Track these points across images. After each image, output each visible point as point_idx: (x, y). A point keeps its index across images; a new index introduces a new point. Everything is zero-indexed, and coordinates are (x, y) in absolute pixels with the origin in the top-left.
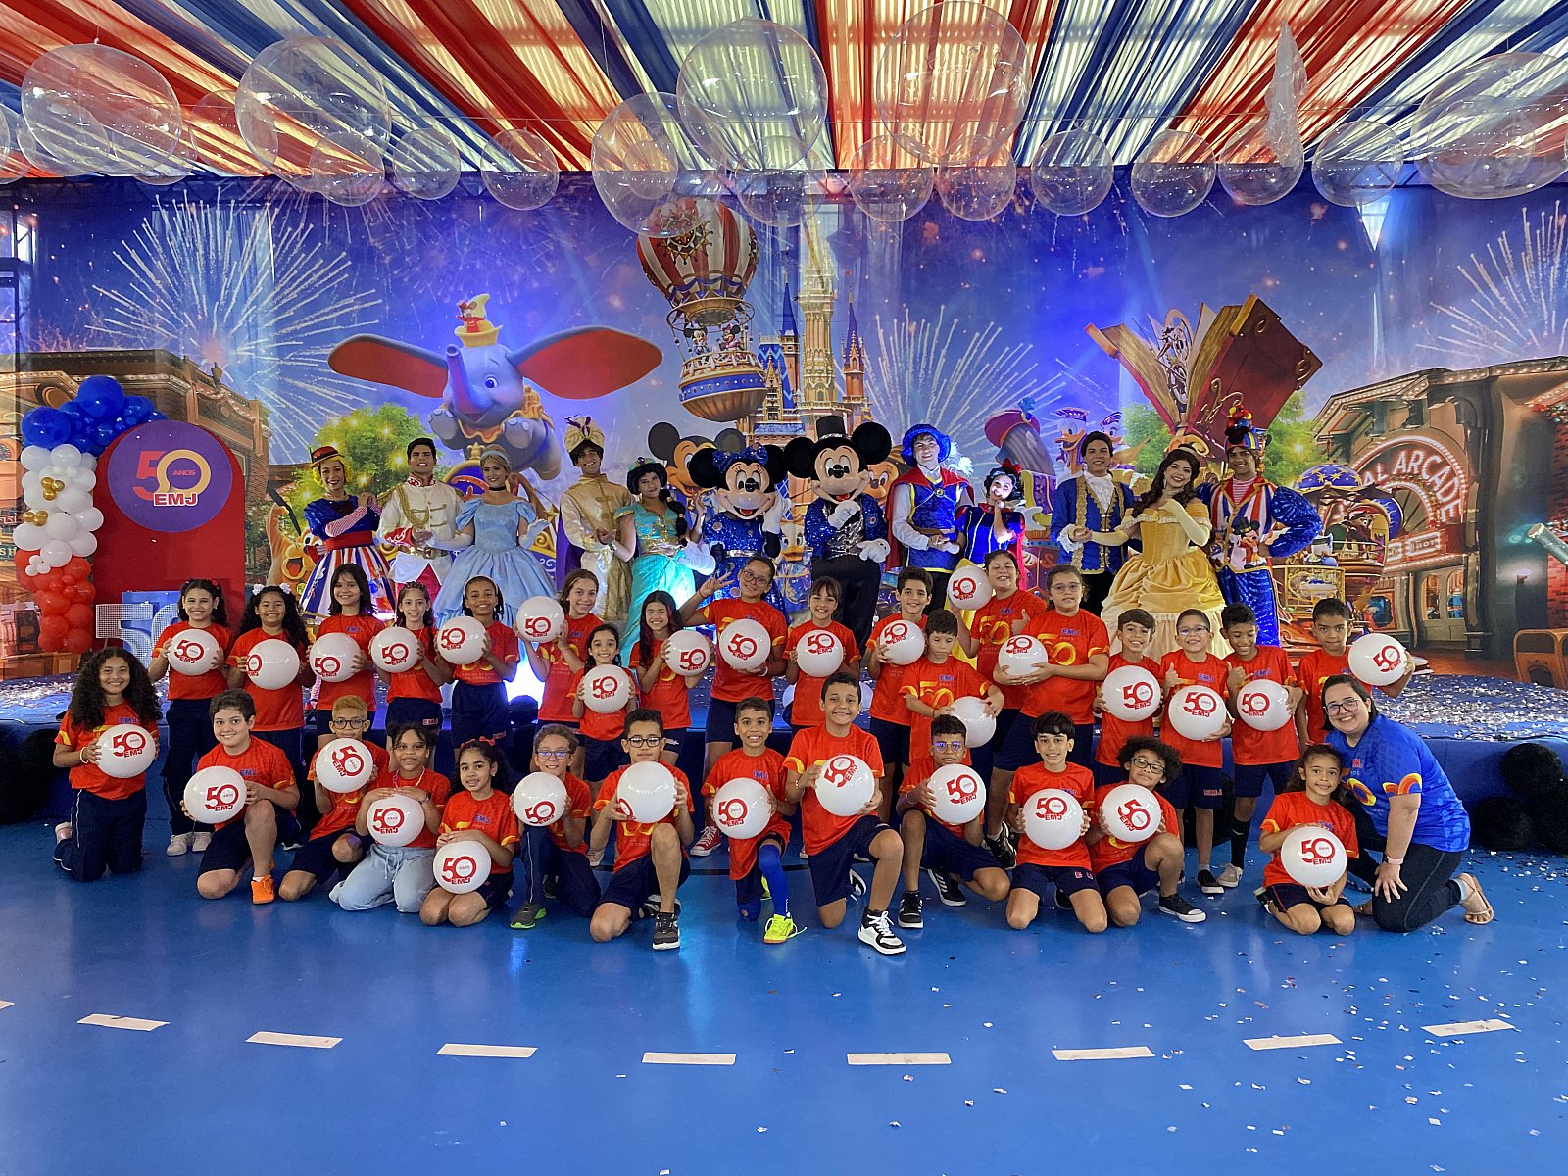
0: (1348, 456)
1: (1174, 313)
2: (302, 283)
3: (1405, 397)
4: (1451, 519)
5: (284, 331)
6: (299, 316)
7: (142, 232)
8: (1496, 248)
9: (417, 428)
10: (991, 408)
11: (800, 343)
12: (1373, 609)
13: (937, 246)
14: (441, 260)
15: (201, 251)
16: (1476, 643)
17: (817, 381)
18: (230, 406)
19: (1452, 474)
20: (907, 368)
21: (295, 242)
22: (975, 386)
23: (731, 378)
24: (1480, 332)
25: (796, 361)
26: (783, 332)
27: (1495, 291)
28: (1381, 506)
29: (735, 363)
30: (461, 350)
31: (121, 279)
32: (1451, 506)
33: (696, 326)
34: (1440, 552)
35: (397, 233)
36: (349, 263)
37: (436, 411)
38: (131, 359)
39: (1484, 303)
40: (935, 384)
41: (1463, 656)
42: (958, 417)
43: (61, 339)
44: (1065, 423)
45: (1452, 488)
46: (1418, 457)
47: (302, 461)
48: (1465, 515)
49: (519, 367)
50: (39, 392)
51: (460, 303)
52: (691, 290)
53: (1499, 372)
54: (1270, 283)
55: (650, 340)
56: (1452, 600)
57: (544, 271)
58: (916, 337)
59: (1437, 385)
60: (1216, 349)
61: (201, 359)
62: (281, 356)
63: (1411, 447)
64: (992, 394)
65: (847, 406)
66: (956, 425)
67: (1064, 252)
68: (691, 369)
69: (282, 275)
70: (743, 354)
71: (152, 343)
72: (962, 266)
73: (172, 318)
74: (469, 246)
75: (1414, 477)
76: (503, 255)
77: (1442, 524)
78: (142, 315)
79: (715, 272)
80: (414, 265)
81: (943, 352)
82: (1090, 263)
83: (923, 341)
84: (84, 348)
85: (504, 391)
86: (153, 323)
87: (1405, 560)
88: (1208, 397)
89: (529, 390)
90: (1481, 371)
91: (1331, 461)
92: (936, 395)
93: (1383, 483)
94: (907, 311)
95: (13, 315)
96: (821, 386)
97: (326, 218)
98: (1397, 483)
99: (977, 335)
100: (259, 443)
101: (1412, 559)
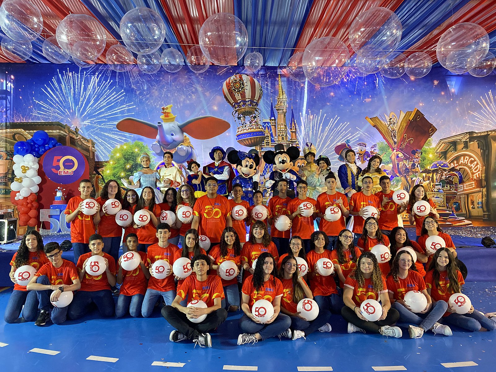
0: (446, 158)
1: (392, 113)
2: (107, 100)
3: (462, 140)
4: (477, 178)
5: (101, 116)
6: (106, 111)
7: (52, 82)
8: (488, 95)
9: (147, 149)
10: (337, 143)
11: (276, 121)
12: (455, 206)
13: (319, 91)
14: (156, 93)
15: (73, 89)
16: (486, 216)
17: (282, 134)
18: (81, 142)
19: (477, 164)
20: (310, 130)
21: (106, 86)
22: (331, 136)
23: (253, 133)
24: (484, 121)
25: (275, 127)
26: (271, 118)
27: (488, 108)
28: (456, 174)
29: (255, 128)
30: (163, 123)
31: (44, 98)
32: (477, 174)
33: (242, 116)
34: (474, 188)
35: (142, 84)
36: (125, 93)
37: (154, 143)
38: (47, 125)
39: (485, 111)
40: (319, 135)
41: (482, 220)
42: (326, 146)
43: (22, 118)
44: (359, 148)
45: (477, 168)
46: (467, 158)
47: (107, 160)
48: (481, 176)
49: (183, 129)
50: (14, 136)
51: (162, 107)
52: (240, 104)
53: (490, 133)
54: (421, 105)
55: (226, 121)
56: (478, 203)
57: (191, 97)
58: (313, 120)
59: (472, 136)
60: (405, 125)
61: (72, 125)
62: (100, 125)
63: (464, 155)
64: (337, 138)
65: (291, 142)
66: (326, 148)
67: (359, 94)
68: (240, 130)
69: (101, 97)
70: (258, 125)
71: (54, 120)
72: (327, 97)
73: (61, 111)
74: (166, 89)
75: (466, 165)
76: (178, 92)
77: (475, 179)
78: (51, 110)
79: (249, 98)
80: (147, 94)
81: (321, 125)
82: (367, 97)
83: (315, 121)
84: (30, 121)
85: (177, 137)
86: (55, 113)
87: (464, 190)
88: (403, 140)
89: (186, 137)
90: (484, 132)
91: (440, 160)
92: (319, 138)
93: (457, 166)
94: (310, 111)
95: (5, 109)
96: (283, 135)
97: (117, 78)
98: (461, 167)
99: (332, 119)
100: (91, 154)
101: (466, 190)
